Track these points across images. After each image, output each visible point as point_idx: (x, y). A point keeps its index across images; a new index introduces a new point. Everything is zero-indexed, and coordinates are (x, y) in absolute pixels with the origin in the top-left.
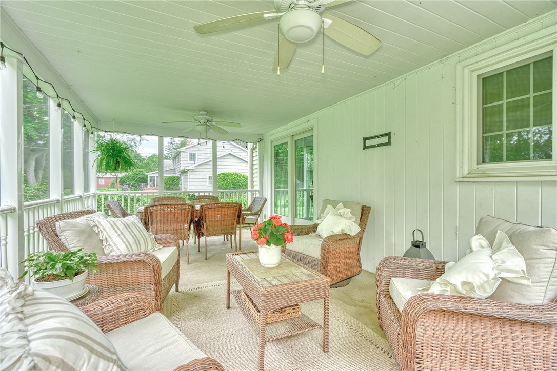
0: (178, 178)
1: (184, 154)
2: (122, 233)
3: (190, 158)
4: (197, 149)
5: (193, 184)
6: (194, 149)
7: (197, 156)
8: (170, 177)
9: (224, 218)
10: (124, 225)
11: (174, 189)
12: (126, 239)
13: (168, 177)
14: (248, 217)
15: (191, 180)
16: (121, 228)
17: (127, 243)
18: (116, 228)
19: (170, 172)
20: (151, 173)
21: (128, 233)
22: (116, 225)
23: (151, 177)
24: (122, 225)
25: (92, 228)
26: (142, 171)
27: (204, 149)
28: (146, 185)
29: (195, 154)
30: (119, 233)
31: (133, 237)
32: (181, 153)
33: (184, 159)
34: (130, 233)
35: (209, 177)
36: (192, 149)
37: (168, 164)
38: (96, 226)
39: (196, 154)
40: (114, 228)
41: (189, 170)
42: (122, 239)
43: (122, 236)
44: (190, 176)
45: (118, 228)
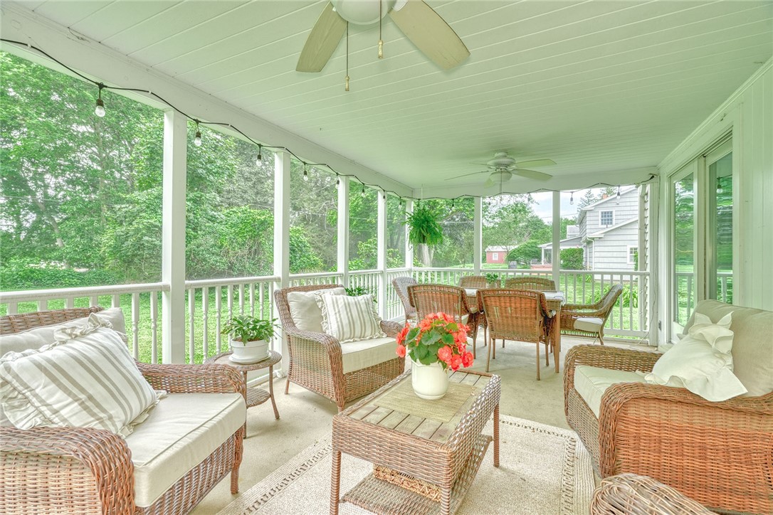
0: (581, 251)
1: (592, 214)
2: (339, 312)
3: (602, 220)
4: (614, 204)
5: (601, 260)
6: (609, 205)
7: (614, 217)
8: (568, 250)
9: (516, 313)
10: (345, 304)
11: (574, 268)
12: (341, 319)
13: (565, 250)
14: (580, 319)
15: (597, 254)
16: (340, 306)
17: (340, 323)
18: (336, 305)
19: (575, 243)
20: (546, 245)
21: (345, 312)
22: (337, 302)
23: (546, 251)
24: (343, 303)
25: (316, 303)
26: (535, 243)
27: (628, 204)
28: (540, 260)
29: (611, 212)
30: (337, 311)
31: (348, 318)
32: (588, 213)
33: (592, 222)
34: (347, 314)
35: (631, 249)
36: (605, 205)
37: (572, 230)
38: (322, 301)
39: (614, 214)
40: (334, 306)
41: (593, 239)
42: (337, 318)
43: (338, 315)
44: (596, 247)
45: (338, 305)
